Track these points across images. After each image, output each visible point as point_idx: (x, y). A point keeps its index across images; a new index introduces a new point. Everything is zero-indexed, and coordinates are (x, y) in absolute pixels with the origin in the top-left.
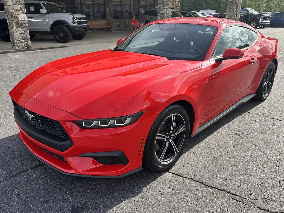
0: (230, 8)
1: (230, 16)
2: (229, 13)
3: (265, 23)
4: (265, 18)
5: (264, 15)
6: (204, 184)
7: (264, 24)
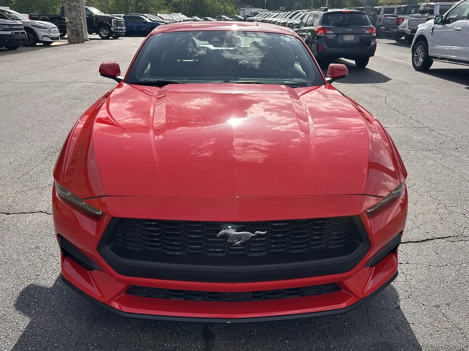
0: (69, 5)
1: (73, 18)
2: (71, 14)
3: (120, 30)
4: (118, 23)
5: (115, 19)
6: (413, 242)
7: (118, 31)
